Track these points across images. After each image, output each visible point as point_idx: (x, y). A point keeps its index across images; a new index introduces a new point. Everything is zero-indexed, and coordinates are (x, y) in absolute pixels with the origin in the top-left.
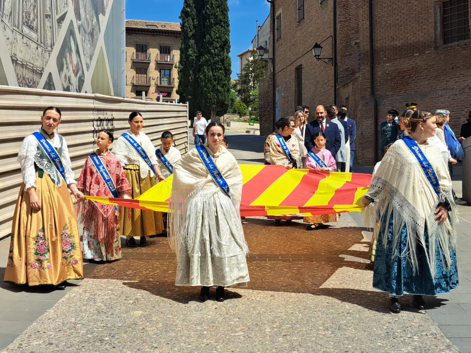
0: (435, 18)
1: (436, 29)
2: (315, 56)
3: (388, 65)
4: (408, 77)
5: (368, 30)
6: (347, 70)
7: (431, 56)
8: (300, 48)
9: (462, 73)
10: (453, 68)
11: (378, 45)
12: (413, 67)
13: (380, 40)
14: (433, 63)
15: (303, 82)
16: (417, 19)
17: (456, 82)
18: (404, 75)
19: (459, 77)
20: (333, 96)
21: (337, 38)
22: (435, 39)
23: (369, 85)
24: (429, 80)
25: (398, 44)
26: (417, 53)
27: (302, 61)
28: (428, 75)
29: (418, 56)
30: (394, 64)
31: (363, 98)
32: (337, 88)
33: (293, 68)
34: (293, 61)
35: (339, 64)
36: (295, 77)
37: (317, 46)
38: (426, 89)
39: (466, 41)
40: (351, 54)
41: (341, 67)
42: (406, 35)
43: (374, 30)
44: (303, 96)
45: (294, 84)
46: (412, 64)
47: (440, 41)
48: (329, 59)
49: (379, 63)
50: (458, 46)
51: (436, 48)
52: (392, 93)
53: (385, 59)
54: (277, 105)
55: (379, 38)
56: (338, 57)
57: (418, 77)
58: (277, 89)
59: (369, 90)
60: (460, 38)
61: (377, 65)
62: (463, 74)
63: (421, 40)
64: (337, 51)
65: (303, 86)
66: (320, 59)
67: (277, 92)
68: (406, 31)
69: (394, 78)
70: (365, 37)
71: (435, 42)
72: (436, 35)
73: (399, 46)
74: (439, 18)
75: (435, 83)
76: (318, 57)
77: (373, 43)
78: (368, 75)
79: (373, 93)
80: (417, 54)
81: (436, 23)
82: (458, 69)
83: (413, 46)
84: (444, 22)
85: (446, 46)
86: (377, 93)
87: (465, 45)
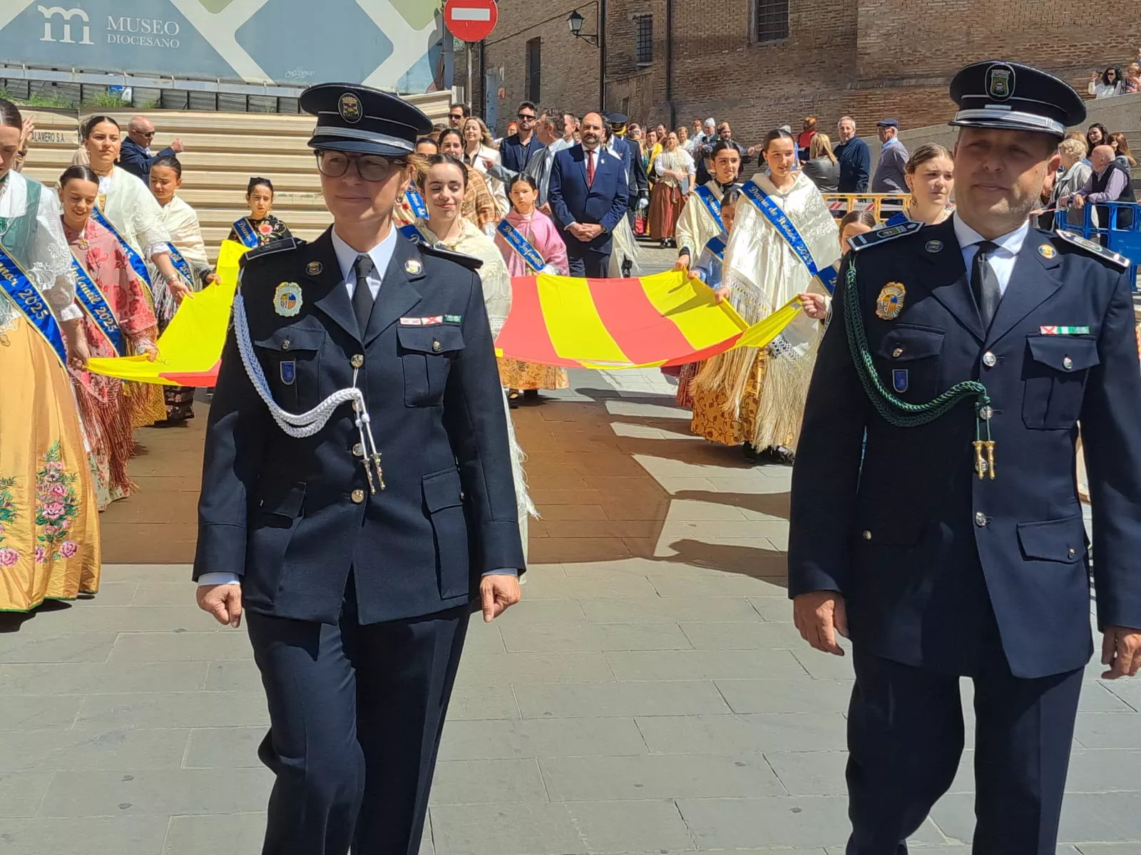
0: (749, 8)
1: (750, 22)
2: (572, 31)
3: (689, 61)
4: (714, 79)
5: (665, 12)
6: (620, 55)
7: (743, 56)
8: (538, 11)
9: (778, 79)
10: (768, 73)
11: (677, 33)
12: (721, 67)
13: (681, 28)
14: (745, 64)
15: (542, 65)
16: (728, 6)
17: (771, 90)
18: (709, 76)
19: (773, 84)
20: (598, 93)
21: (607, 6)
22: (749, 33)
23: (664, 86)
24: (739, 85)
25: (703, 36)
26: (726, 49)
27: (542, 32)
28: (739, 79)
29: (727, 54)
30: (697, 60)
31: (655, 102)
32: (605, 81)
33: (523, 40)
34: (522, 29)
35: (608, 46)
36: (527, 55)
37: (575, 16)
38: (736, 96)
39: (784, 40)
40: (626, 34)
41: (612, 51)
42: (714, 26)
43: (672, 14)
44: (542, 88)
45: (524, 67)
46: (720, 64)
47: (754, 37)
48: (592, 36)
49: (678, 59)
50: (775, 45)
51: (749, 45)
52: (693, 98)
53: (685, 53)
54: (487, 99)
55: (679, 25)
56: (608, 36)
57: (726, 80)
58: (489, 71)
59: (664, 92)
60: (777, 36)
61: (675, 60)
62: (779, 81)
63: (732, 33)
64: (606, 26)
65: (543, 72)
66: (580, 35)
67: (487, 77)
68: (714, 20)
69: (697, 79)
70: (661, 21)
71: (749, 39)
72: (749, 29)
73: (704, 39)
74: (753, 8)
75: (747, 90)
76: (576, 32)
77: (672, 31)
78: (663, 73)
79: (669, 96)
80: (727, 51)
81: (750, 13)
82: (773, 74)
83: (722, 40)
84: (760, 13)
85: (760, 44)
86: (674, 97)
87: (783, 45)
